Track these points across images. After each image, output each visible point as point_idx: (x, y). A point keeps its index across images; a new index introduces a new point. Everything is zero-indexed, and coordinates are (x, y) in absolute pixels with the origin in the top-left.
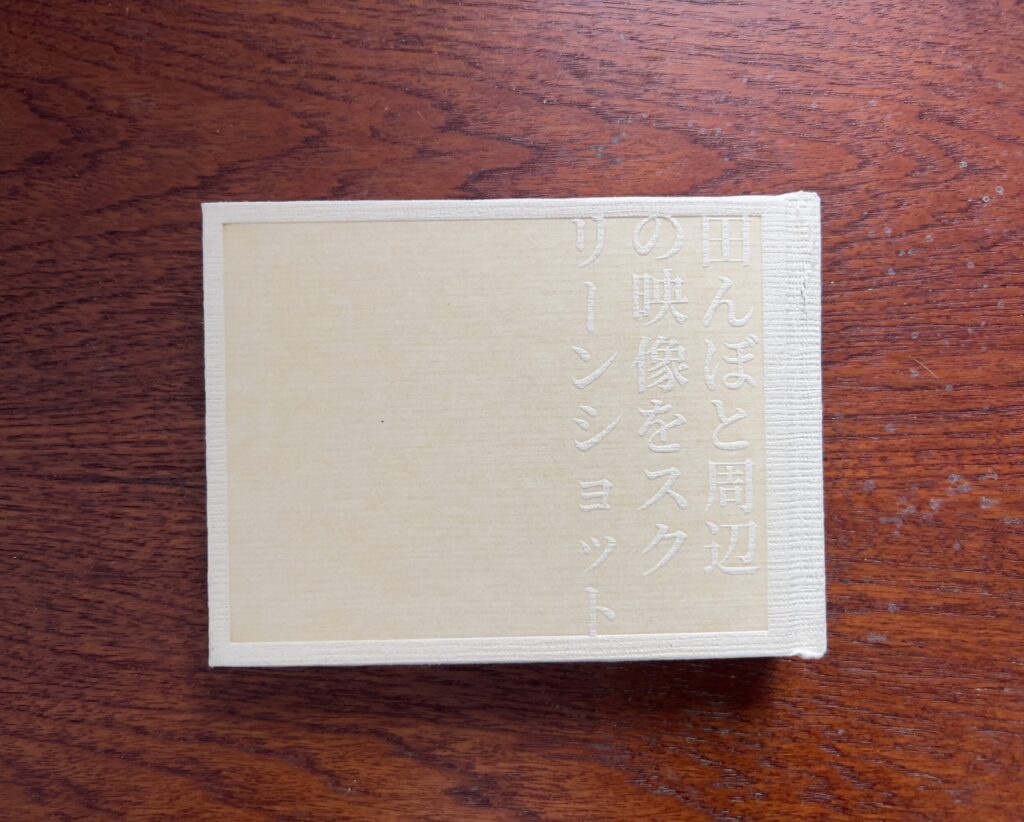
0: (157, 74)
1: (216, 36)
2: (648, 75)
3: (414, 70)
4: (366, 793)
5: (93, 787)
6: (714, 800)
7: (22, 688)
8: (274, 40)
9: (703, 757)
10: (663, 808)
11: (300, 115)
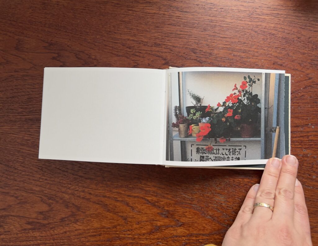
0: (103, 51)
1: (116, 43)
2: (211, 53)
3: (158, 51)
4: (140, 212)
5: (79, 206)
6: (221, 220)
7: (65, 182)
8: (128, 44)
9: (218, 210)
10: (208, 221)
11: (133, 60)
